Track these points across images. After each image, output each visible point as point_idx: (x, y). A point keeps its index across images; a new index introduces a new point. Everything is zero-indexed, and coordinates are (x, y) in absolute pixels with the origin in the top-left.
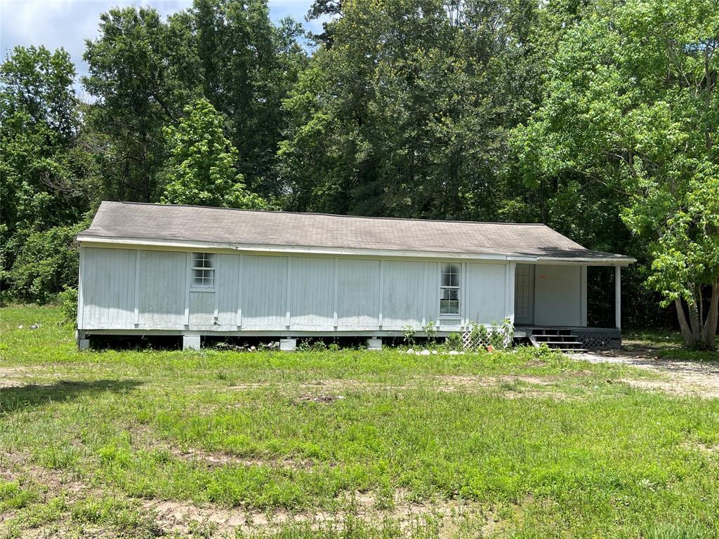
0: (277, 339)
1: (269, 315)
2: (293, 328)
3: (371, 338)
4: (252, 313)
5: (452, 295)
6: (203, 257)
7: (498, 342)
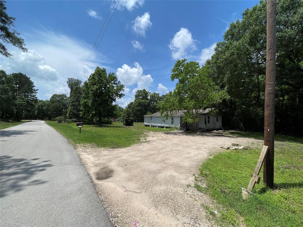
1: (156, 124)
2: (158, 125)
3: (164, 127)
4: (154, 123)
5: (173, 121)
6: (151, 117)
7: (177, 129)
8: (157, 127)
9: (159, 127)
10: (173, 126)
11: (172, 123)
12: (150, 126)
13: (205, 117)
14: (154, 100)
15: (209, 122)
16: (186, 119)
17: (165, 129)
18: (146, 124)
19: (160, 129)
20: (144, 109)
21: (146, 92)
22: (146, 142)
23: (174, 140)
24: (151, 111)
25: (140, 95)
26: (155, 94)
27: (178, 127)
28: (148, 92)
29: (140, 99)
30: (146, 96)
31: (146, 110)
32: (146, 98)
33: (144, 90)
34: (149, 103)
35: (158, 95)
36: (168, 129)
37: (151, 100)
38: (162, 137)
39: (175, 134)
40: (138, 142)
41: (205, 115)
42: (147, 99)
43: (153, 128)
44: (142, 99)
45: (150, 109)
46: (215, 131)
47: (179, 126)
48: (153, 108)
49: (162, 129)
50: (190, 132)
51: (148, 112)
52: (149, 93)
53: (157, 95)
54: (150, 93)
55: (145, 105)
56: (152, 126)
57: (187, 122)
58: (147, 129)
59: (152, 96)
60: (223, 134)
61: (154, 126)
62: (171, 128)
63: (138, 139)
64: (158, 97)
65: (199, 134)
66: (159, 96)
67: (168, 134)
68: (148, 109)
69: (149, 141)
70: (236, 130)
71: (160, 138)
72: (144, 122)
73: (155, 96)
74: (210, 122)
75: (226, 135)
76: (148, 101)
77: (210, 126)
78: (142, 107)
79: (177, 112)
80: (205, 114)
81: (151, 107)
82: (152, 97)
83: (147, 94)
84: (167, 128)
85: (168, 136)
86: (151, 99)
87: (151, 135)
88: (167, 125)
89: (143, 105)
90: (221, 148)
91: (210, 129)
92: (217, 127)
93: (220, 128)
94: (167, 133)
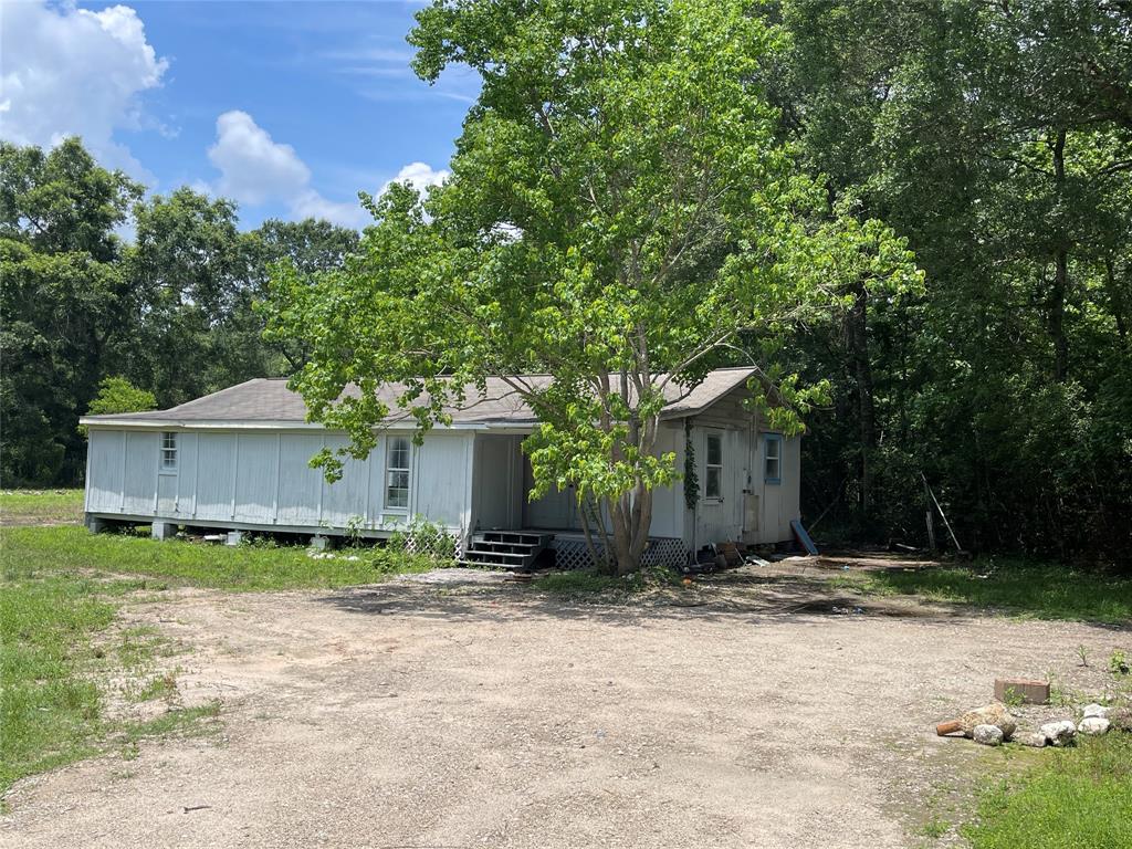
0: (225, 531)
1: (218, 502)
2: (238, 519)
3: (314, 535)
4: (204, 500)
5: (403, 481)
6: (169, 437)
7: (446, 550)
8: (234, 539)
9: (254, 535)
10: (405, 523)
11: (397, 492)
12: (158, 529)
13: (689, 444)
14: (183, 268)
15: (713, 489)
16: (562, 462)
17: (316, 552)
18: (113, 504)
19: (268, 554)
20: (69, 353)
21: (90, 179)
22: (180, 724)
23: (472, 674)
24: (142, 379)
25: (19, 197)
26: (188, 201)
27: (453, 531)
28: (121, 182)
29: (19, 238)
30: (90, 217)
31: (94, 361)
32: (94, 237)
33: (72, 150)
34: (122, 290)
35: (226, 214)
36: (352, 557)
37: (147, 263)
38: (340, 648)
39: (445, 603)
40: (78, 737)
41: (688, 429)
42: (106, 252)
43: (192, 548)
44: (42, 244)
45: (134, 348)
46: (762, 567)
47: (458, 525)
48: (168, 342)
49: (292, 554)
50: (577, 585)
51: (118, 386)
52: (122, 193)
53: (209, 217)
54: (137, 192)
55: (77, 311)
56: (172, 529)
57: (573, 485)
58: (128, 564)
59: (159, 225)
60: (844, 594)
61: (197, 531)
62: (383, 543)
63: (73, 699)
64: (221, 236)
65: (661, 603)
66: (231, 232)
67: (378, 610)
68: (116, 356)
69: (214, 710)
70: (903, 554)
71: (320, 662)
72: (82, 485)
73: (190, 225)
74: (725, 484)
75: (867, 601)
76: (111, 272)
77: (723, 518)
78: (45, 326)
79: (470, 390)
80: (687, 420)
81: (145, 335)
82: (161, 236)
83: (104, 192)
84: (338, 542)
85: (393, 628)
86: (145, 250)
87: (207, 628)
88: (340, 521)
89: (60, 312)
90: (941, 734)
91: (722, 548)
92: (772, 531)
93: (787, 536)
94: (375, 605)
